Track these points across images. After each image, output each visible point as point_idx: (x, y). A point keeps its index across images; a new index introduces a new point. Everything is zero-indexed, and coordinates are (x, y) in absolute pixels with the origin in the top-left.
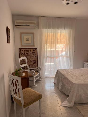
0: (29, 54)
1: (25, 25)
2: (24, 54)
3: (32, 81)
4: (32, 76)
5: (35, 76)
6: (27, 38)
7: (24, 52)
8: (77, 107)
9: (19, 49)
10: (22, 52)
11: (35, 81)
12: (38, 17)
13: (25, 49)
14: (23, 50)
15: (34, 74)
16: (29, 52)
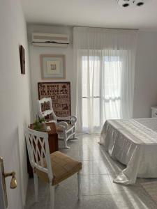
0: (56, 93)
1: (49, 42)
2: (46, 92)
3: (63, 140)
4: (61, 131)
5: (66, 132)
6: (51, 65)
7: (46, 89)
8: (142, 184)
9: (39, 84)
10: (43, 89)
11: (67, 140)
12: (72, 28)
13: (49, 85)
14: (46, 85)
15: (66, 129)
16: (56, 88)
